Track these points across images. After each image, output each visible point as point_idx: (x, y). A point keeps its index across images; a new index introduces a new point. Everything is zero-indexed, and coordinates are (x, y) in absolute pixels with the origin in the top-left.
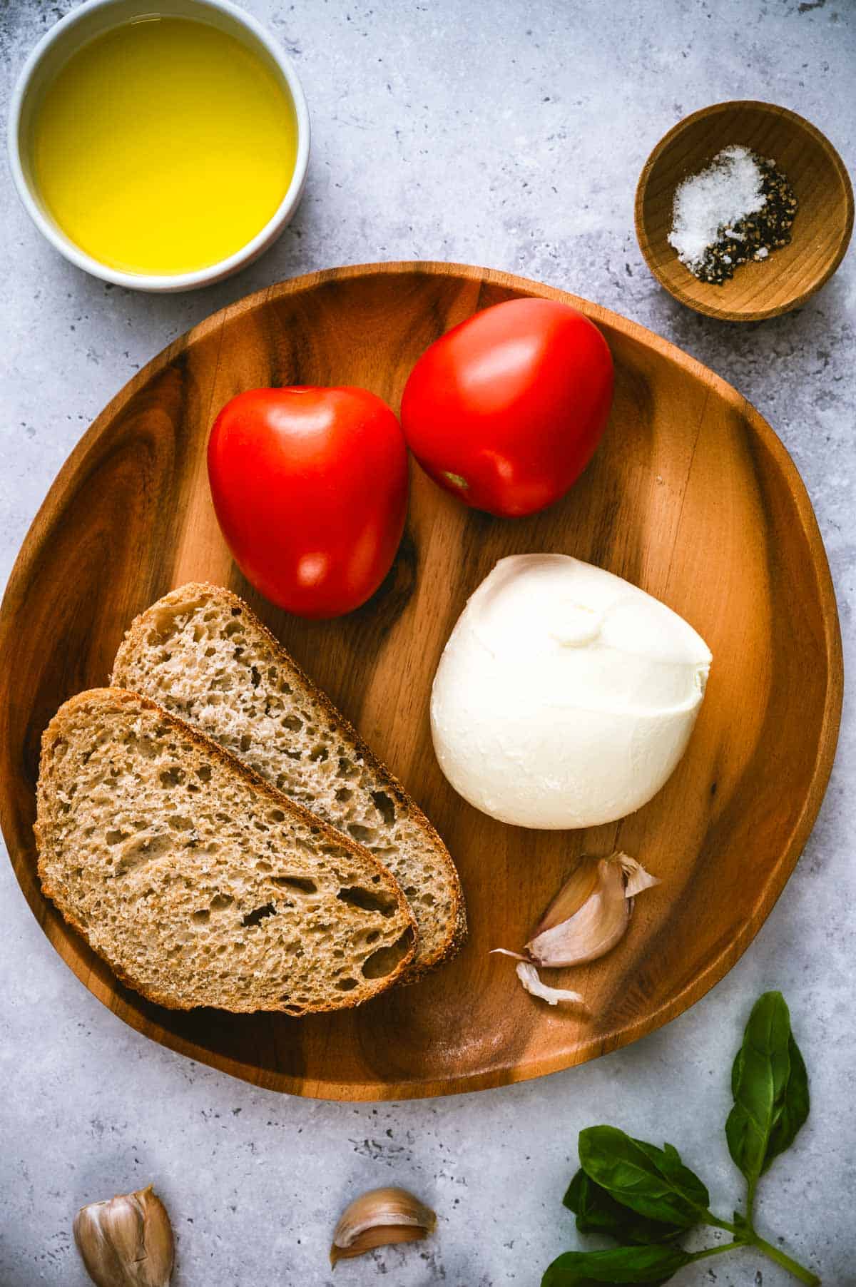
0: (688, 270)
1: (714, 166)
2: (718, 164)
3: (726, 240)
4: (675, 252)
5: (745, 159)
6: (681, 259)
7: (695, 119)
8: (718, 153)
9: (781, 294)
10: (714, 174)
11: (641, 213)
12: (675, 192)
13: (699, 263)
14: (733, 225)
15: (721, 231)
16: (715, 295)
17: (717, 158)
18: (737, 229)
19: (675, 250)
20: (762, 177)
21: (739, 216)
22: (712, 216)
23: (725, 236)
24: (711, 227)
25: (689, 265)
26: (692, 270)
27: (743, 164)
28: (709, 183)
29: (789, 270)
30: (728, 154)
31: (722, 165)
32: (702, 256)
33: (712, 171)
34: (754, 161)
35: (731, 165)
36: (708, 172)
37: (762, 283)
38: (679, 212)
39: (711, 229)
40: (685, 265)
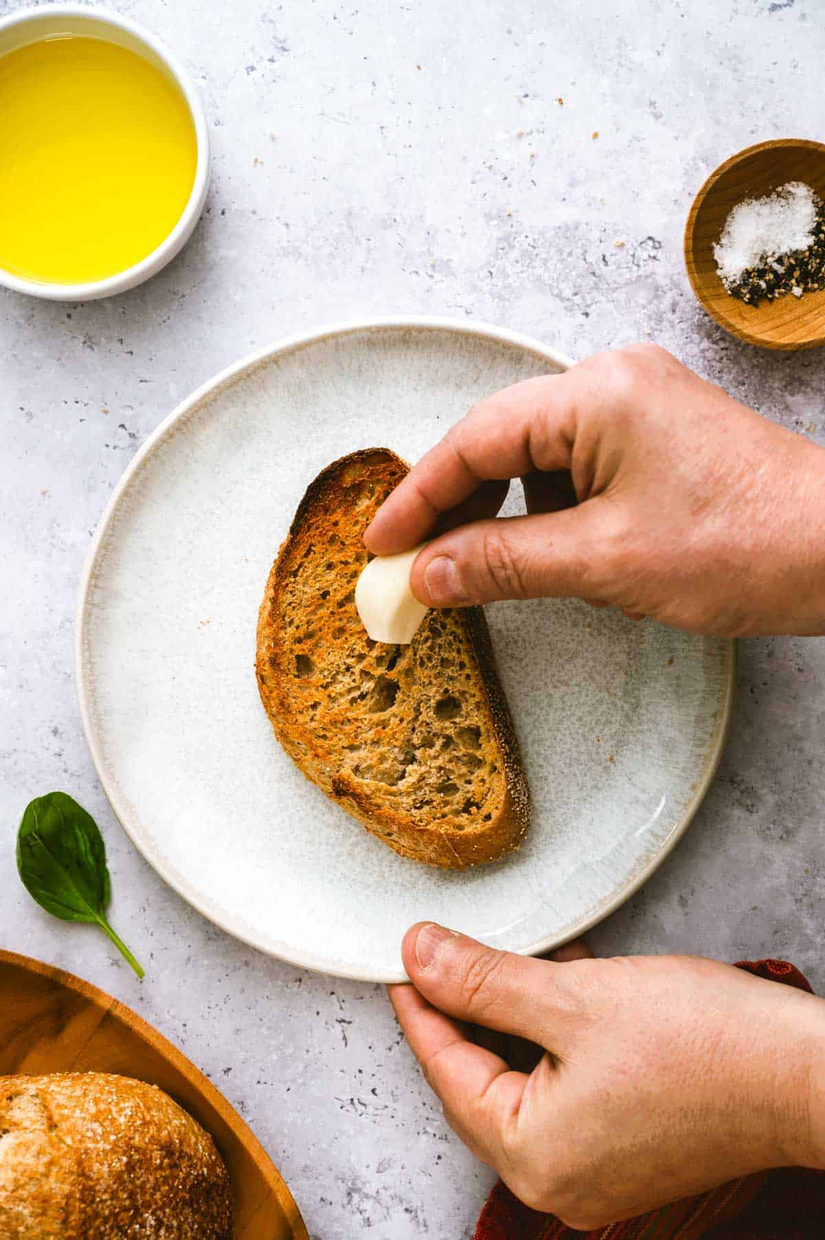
0: (723, 285)
1: (774, 196)
2: (779, 195)
3: (767, 267)
4: (715, 265)
5: (806, 197)
6: (719, 272)
7: (770, 146)
8: (782, 185)
9: (802, 332)
10: (773, 204)
11: (694, 219)
12: (732, 209)
13: (734, 281)
14: (776, 256)
15: (763, 258)
16: (740, 315)
17: (780, 189)
18: (780, 261)
19: (716, 263)
20: (817, 219)
21: (784, 249)
22: (759, 242)
23: (766, 264)
24: (755, 251)
25: (724, 281)
26: (726, 286)
27: (804, 201)
28: (765, 210)
29: (816, 312)
30: (791, 189)
31: (783, 197)
32: (739, 275)
33: (772, 201)
34: (813, 202)
35: (791, 200)
36: (768, 200)
37: (787, 318)
38: (730, 229)
39: (755, 254)
40: (721, 279)
